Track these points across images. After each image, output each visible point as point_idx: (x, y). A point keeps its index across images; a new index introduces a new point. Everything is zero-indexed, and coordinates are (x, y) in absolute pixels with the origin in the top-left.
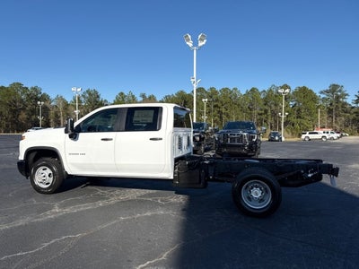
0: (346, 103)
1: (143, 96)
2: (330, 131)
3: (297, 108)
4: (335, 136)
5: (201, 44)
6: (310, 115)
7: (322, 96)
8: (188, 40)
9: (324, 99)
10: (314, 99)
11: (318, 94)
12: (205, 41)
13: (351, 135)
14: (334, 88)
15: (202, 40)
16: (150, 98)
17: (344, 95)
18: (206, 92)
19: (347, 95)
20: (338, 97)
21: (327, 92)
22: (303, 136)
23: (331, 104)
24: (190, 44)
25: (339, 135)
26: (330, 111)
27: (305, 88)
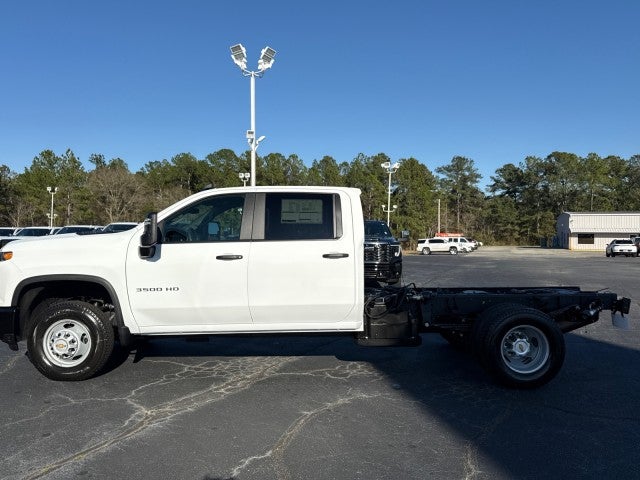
0: (476, 191)
1: (98, 160)
2: (459, 237)
3: (401, 198)
4: (469, 245)
5: (263, 66)
6: (423, 209)
7: (442, 176)
8: (240, 57)
9: (443, 183)
10: (429, 181)
11: (435, 174)
12: (272, 61)
13: (486, 244)
14: (459, 163)
15: (267, 59)
16: (113, 165)
17: (475, 177)
18: (237, 159)
19: (478, 176)
20: (465, 179)
21: (448, 169)
22: (420, 247)
23: (454, 191)
24: (242, 64)
25: (473, 244)
26: (452, 203)
27: (413, 162)
